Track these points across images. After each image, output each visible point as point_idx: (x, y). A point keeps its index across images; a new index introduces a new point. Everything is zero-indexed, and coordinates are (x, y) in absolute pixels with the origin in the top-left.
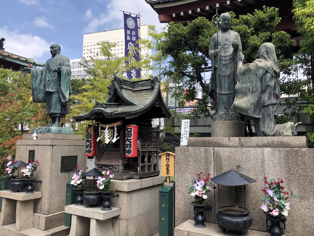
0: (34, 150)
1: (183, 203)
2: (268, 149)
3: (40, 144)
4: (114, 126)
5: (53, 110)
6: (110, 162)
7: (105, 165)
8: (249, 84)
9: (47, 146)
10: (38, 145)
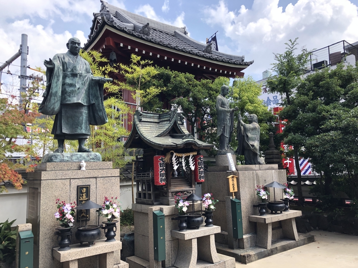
0: (88, 184)
1: (245, 207)
2: (273, 170)
3: (100, 176)
4: (190, 156)
5: (84, 130)
6: (180, 188)
7: (180, 192)
8: (255, 136)
9: (113, 177)
10: (96, 178)
